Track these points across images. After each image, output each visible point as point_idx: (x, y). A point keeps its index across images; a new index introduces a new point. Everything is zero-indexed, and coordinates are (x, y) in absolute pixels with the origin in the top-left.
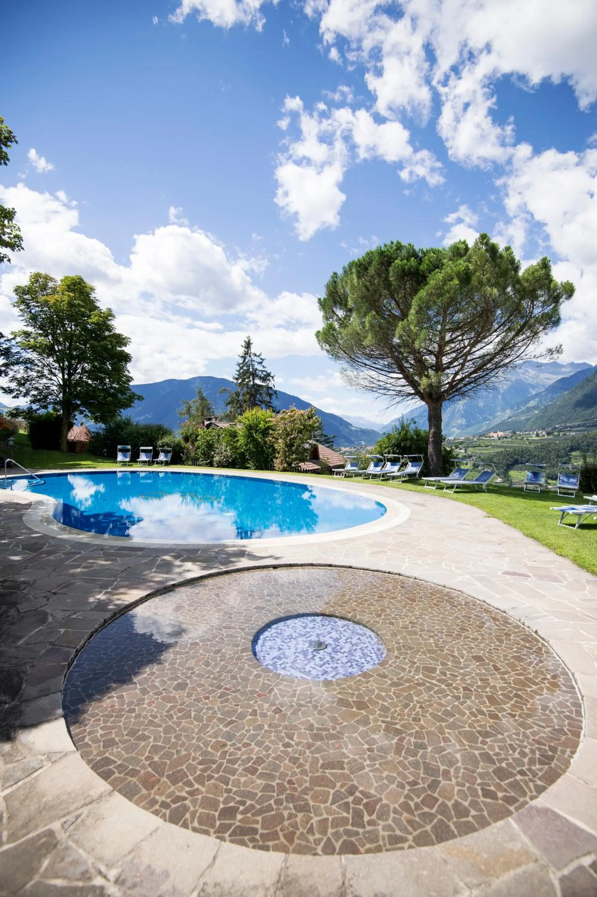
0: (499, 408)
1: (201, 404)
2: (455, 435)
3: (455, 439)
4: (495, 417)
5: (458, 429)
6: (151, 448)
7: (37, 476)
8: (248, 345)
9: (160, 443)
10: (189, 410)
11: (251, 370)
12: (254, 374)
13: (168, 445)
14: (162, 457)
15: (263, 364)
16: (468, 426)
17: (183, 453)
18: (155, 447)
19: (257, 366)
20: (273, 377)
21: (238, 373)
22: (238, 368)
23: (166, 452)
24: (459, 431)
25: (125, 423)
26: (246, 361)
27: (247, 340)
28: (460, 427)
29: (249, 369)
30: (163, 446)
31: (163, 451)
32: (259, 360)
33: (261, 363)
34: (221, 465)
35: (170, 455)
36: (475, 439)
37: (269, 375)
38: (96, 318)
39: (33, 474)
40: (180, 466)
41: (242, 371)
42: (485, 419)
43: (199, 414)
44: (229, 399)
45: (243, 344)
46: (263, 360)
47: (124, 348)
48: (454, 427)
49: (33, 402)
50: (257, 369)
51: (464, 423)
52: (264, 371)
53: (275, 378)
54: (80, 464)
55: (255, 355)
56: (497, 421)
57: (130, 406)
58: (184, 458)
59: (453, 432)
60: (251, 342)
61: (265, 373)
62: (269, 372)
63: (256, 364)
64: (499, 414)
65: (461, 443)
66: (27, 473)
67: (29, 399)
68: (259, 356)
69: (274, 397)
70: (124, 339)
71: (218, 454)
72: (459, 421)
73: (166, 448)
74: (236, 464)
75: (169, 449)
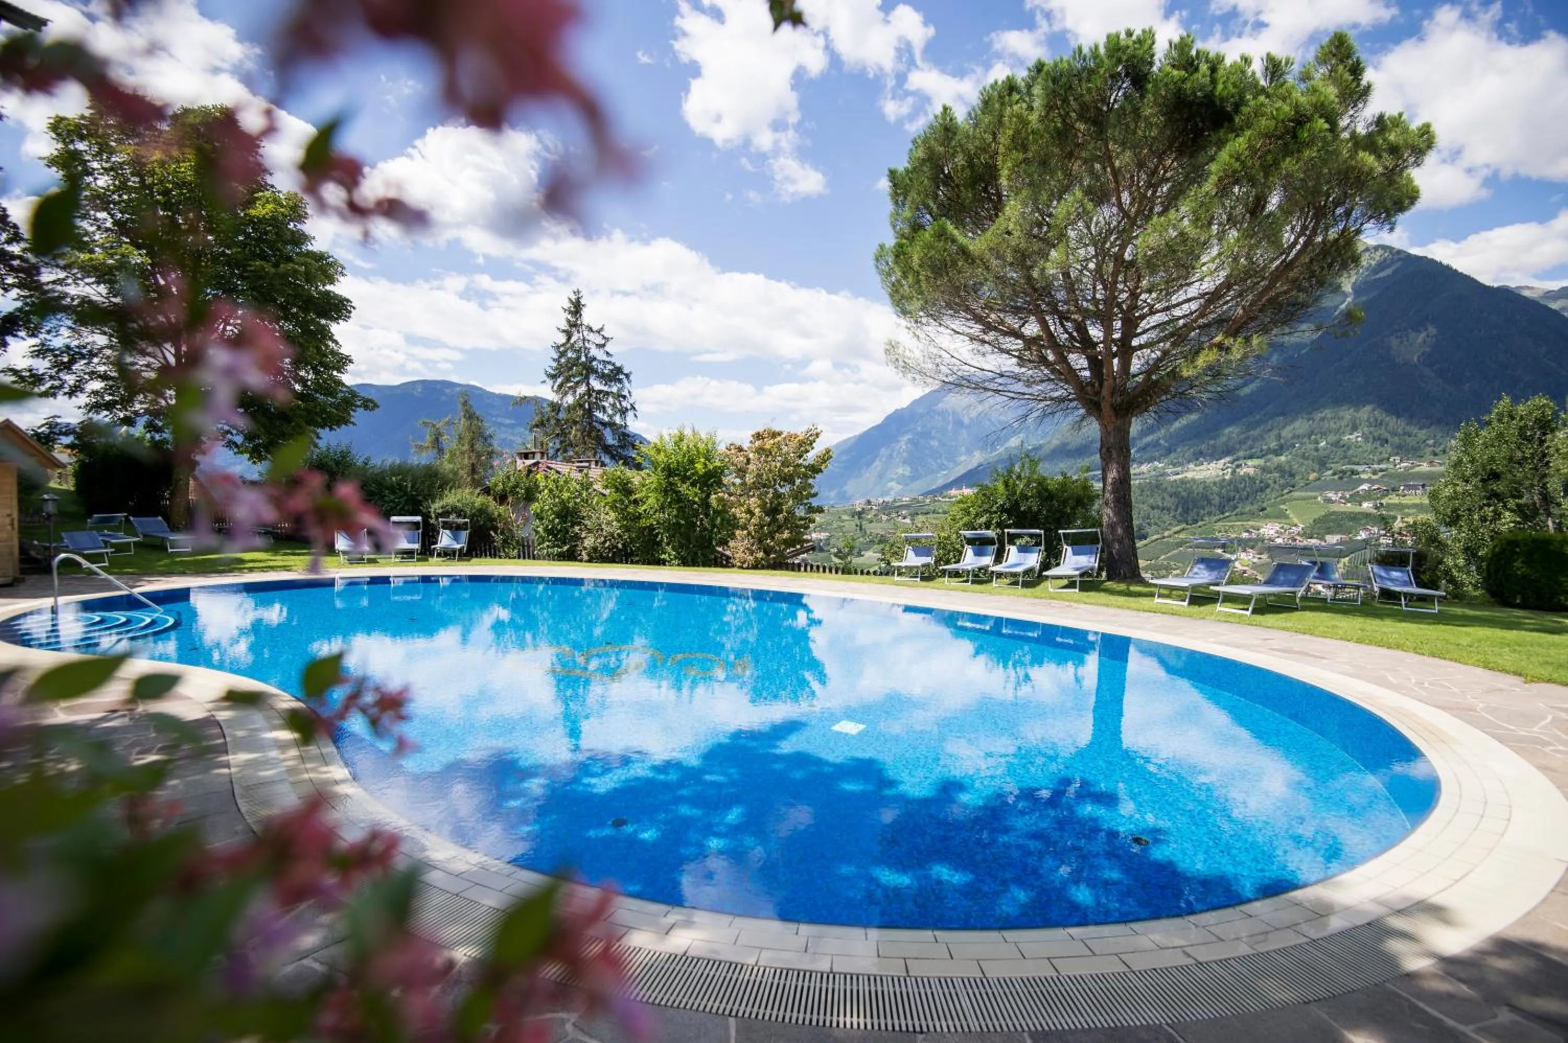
0: (963, 449)
1: (469, 428)
2: (892, 493)
3: (895, 501)
4: (957, 464)
5: (898, 483)
6: (418, 518)
7: (149, 595)
8: (577, 308)
9: (436, 506)
10: (437, 440)
11: (583, 359)
12: (588, 369)
13: (460, 513)
14: (445, 540)
15: (607, 348)
16: (913, 478)
17: (495, 529)
18: (426, 517)
19: (594, 352)
20: (627, 376)
21: (555, 364)
22: (556, 356)
23: (455, 529)
24: (900, 487)
25: (337, 463)
26: (572, 341)
27: (573, 298)
28: (901, 480)
29: (579, 358)
30: (446, 514)
31: (446, 526)
32: (600, 341)
33: (602, 346)
34: (598, 557)
35: (465, 535)
36: (928, 501)
37: (619, 370)
38: (270, 207)
39: (136, 591)
40: (488, 559)
41: (563, 360)
42: (942, 467)
43: (466, 448)
44: (537, 419)
45: (567, 305)
46: (606, 339)
47: (329, 287)
48: (892, 480)
49: (96, 407)
50: (595, 359)
51: (907, 473)
52: (609, 363)
53: (631, 378)
54: (242, 561)
55: (591, 330)
56: (960, 471)
57: (346, 422)
58: (498, 538)
59: (891, 489)
60: (583, 301)
61: (611, 367)
62: (618, 365)
63: (593, 347)
64: (963, 458)
65: (906, 507)
66: (118, 588)
67: (83, 399)
68: (598, 332)
69: (630, 414)
70: (330, 265)
71: (590, 531)
72: (900, 471)
73: (452, 518)
74: (632, 554)
75: (461, 521)
